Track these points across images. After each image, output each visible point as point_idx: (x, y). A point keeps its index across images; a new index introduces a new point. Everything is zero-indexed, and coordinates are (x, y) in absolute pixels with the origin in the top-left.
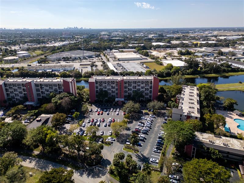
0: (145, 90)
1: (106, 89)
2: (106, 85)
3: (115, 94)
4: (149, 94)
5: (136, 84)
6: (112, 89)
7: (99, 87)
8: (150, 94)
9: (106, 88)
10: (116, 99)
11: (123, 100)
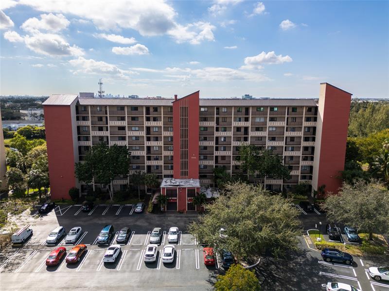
0: (282, 144)
1: (125, 143)
2: (124, 123)
3: (161, 163)
4: (302, 163)
5: (247, 120)
6: (147, 144)
7: (94, 133)
8: (307, 163)
9: (124, 139)
10: (165, 183)
11: (195, 183)
